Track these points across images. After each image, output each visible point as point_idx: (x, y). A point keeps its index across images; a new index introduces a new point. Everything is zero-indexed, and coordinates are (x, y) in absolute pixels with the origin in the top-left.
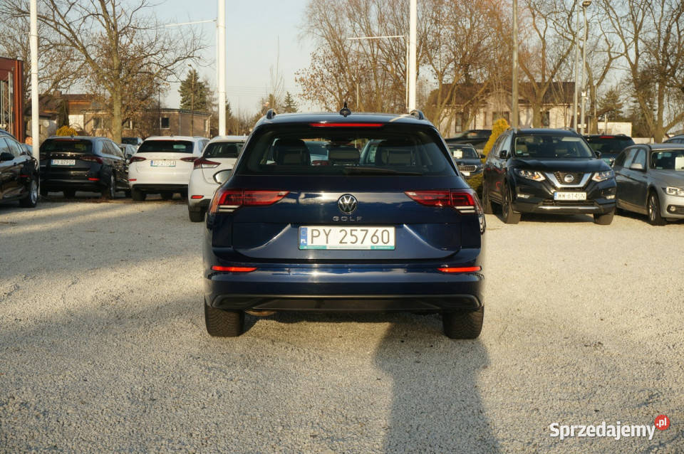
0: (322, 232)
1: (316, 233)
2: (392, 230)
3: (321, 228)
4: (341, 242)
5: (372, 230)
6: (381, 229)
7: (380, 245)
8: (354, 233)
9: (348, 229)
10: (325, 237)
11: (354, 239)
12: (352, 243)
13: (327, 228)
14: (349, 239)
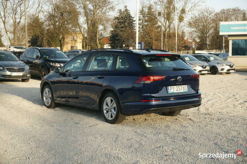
0: (172, 88)
1: (171, 88)
2: (186, 86)
3: (172, 87)
4: (177, 90)
5: (183, 86)
6: (184, 86)
7: (185, 91)
8: (179, 87)
9: (178, 86)
10: (173, 89)
11: (179, 89)
12: (179, 90)
13: (173, 87)
14: (178, 89)
